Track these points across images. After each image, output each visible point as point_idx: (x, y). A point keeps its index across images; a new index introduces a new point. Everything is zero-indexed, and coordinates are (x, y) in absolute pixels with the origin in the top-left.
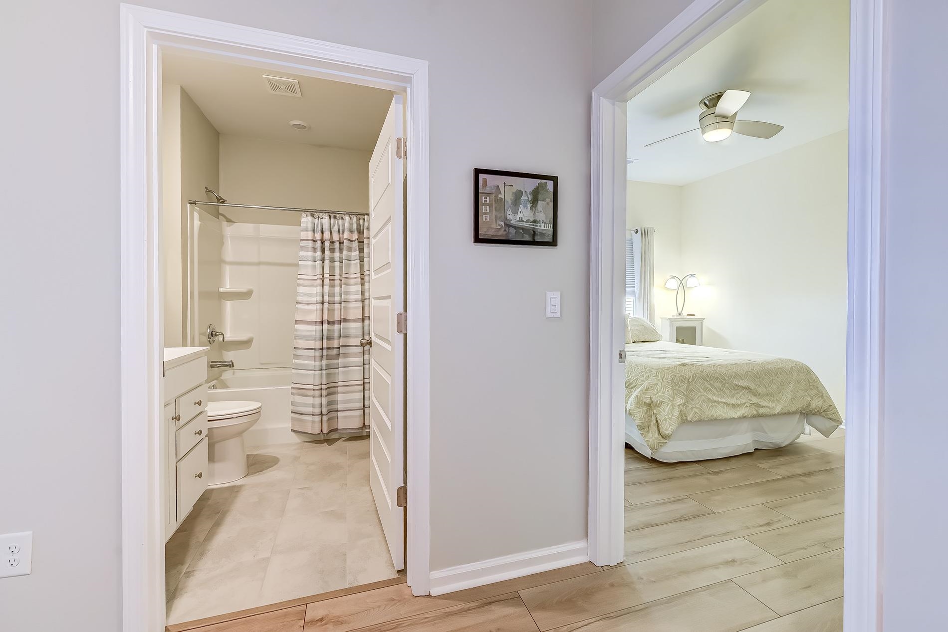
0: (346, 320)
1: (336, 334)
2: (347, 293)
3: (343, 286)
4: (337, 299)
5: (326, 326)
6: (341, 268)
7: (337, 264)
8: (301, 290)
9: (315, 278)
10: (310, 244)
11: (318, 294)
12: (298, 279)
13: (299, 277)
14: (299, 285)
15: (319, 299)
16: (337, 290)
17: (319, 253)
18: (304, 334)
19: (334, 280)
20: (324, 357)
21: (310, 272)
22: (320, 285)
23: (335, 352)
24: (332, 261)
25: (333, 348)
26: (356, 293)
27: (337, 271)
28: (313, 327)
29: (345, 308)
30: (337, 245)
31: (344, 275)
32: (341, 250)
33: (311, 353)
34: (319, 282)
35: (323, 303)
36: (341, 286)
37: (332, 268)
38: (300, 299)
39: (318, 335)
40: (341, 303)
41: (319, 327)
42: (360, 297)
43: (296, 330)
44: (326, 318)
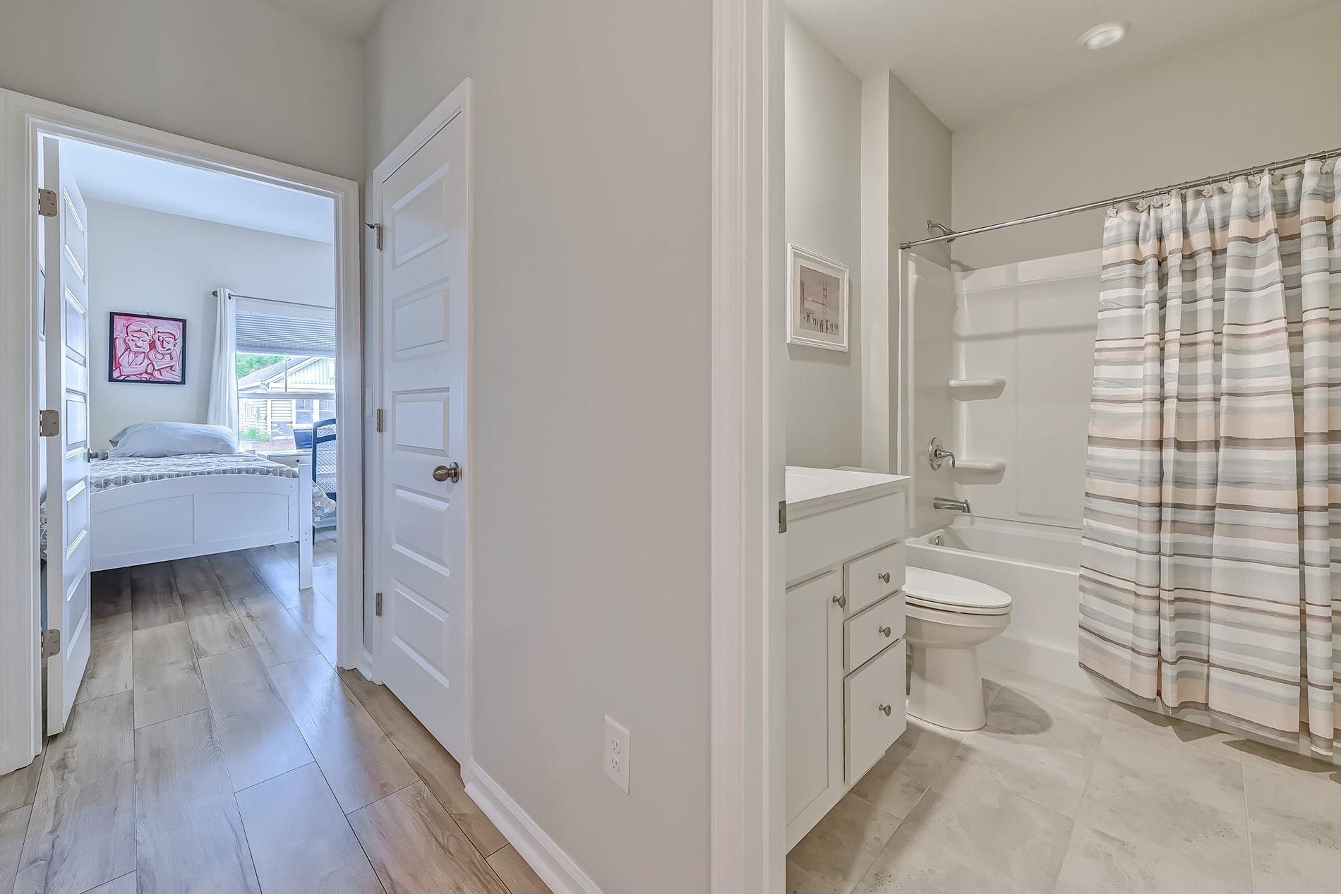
0: (1233, 442)
1: (1202, 474)
2: (1236, 374)
3: (1224, 356)
4: (1205, 389)
5: (1170, 453)
6: (1217, 315)
7: (1205, 305)
8: (1104, 372)
9: (1141, 343)
10: (1128, 270)
11: (1149, 379)
12: (1097, 350)
13: (1098, 345)
14: (1097, 363)
15: (1152, 389)
16: (1204, 367)
17: (1151, 287)
18: (1109, 466)
19: (1195, 344)
20: (1166, 526)
21: (1125, 331)
22: (1153, 359)
23: (1198, 517)
24: (1191, 299)
25: (1193, 507)
26: (1273, 371)
27: (1205, 322)
28: (1134, 454)
29: (1230, 410)
30: (1204, 260)
31: (1226, 329)
32: (1218, 271)
33: (1131, 510)
34: (1152, 351)
35: (1162, 400)
36: (1217, 358)
37: (1190, 317)
38: (1101, 391)
39: (1150, 472)
40: (1216, 400)
41: (1150, 455)
42: (1286, 381)
43: (1092, 457)
44: (1170, 432)
